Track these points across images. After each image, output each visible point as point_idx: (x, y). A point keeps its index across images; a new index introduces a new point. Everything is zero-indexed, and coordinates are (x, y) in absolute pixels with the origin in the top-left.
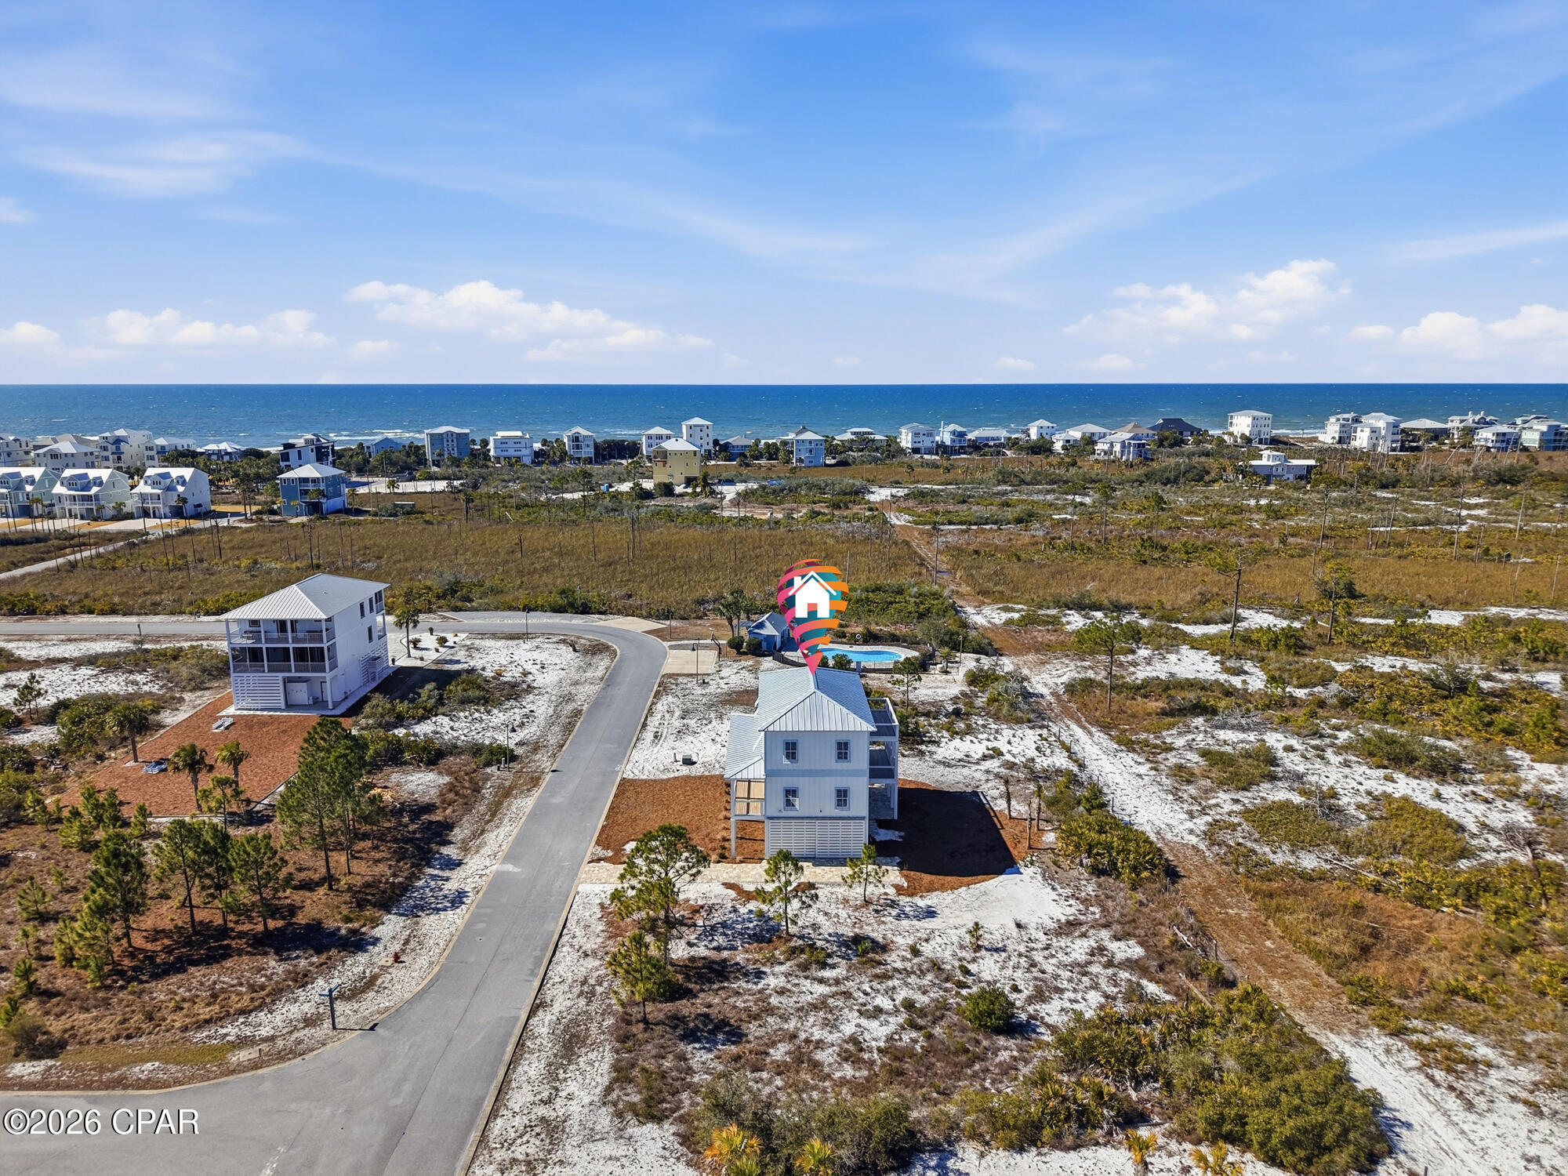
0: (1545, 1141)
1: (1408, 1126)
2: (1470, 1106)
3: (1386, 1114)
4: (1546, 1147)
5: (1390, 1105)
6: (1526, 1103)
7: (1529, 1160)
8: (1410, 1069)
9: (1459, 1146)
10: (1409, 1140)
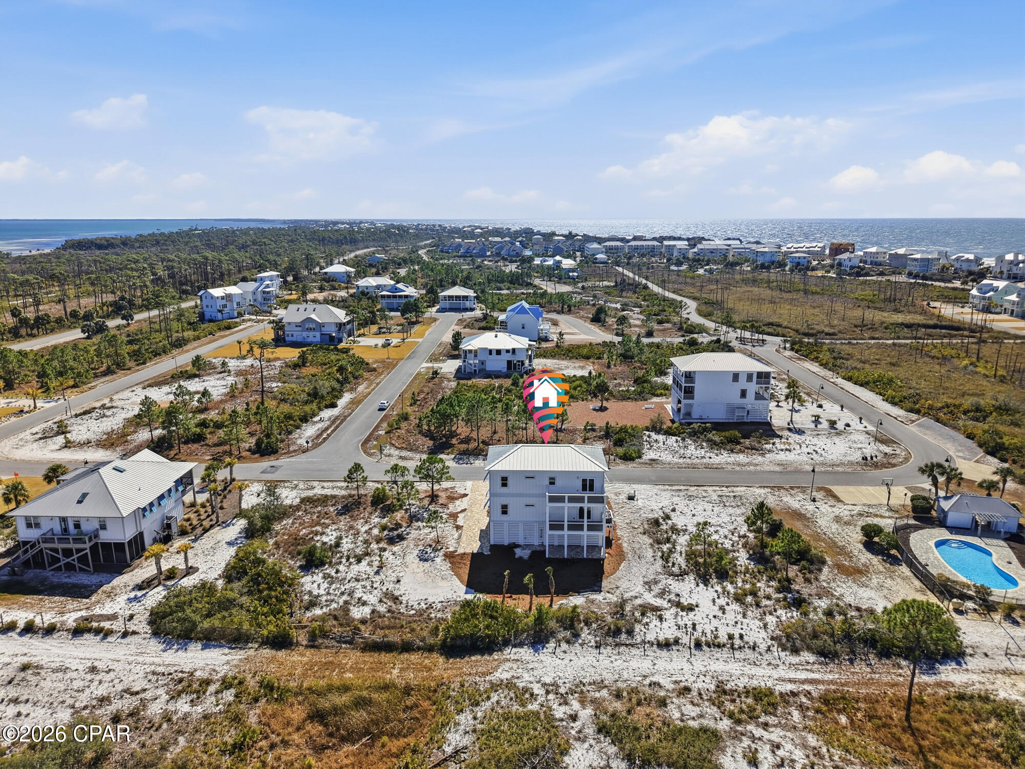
0: (112, 681)
1: (164, 651)
2: (154, 673)
3: (175, 647)
4: (110, 679)
5: (180, 652)
6: (137, 693)
7: (110, 670)
8: (195, 670)
9: (140, 659)
10: (155, 646)
